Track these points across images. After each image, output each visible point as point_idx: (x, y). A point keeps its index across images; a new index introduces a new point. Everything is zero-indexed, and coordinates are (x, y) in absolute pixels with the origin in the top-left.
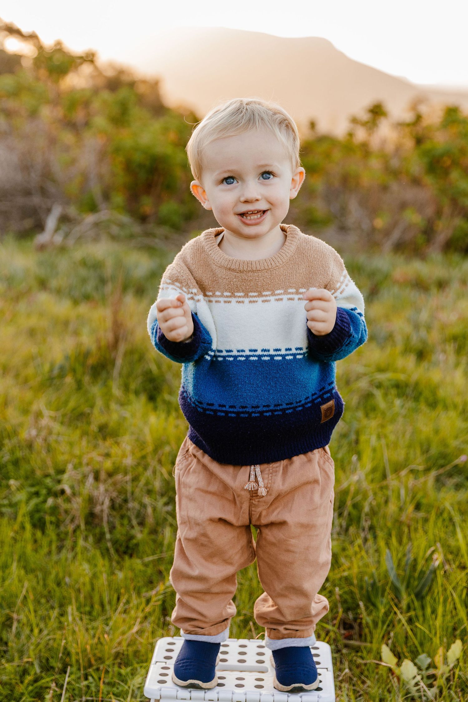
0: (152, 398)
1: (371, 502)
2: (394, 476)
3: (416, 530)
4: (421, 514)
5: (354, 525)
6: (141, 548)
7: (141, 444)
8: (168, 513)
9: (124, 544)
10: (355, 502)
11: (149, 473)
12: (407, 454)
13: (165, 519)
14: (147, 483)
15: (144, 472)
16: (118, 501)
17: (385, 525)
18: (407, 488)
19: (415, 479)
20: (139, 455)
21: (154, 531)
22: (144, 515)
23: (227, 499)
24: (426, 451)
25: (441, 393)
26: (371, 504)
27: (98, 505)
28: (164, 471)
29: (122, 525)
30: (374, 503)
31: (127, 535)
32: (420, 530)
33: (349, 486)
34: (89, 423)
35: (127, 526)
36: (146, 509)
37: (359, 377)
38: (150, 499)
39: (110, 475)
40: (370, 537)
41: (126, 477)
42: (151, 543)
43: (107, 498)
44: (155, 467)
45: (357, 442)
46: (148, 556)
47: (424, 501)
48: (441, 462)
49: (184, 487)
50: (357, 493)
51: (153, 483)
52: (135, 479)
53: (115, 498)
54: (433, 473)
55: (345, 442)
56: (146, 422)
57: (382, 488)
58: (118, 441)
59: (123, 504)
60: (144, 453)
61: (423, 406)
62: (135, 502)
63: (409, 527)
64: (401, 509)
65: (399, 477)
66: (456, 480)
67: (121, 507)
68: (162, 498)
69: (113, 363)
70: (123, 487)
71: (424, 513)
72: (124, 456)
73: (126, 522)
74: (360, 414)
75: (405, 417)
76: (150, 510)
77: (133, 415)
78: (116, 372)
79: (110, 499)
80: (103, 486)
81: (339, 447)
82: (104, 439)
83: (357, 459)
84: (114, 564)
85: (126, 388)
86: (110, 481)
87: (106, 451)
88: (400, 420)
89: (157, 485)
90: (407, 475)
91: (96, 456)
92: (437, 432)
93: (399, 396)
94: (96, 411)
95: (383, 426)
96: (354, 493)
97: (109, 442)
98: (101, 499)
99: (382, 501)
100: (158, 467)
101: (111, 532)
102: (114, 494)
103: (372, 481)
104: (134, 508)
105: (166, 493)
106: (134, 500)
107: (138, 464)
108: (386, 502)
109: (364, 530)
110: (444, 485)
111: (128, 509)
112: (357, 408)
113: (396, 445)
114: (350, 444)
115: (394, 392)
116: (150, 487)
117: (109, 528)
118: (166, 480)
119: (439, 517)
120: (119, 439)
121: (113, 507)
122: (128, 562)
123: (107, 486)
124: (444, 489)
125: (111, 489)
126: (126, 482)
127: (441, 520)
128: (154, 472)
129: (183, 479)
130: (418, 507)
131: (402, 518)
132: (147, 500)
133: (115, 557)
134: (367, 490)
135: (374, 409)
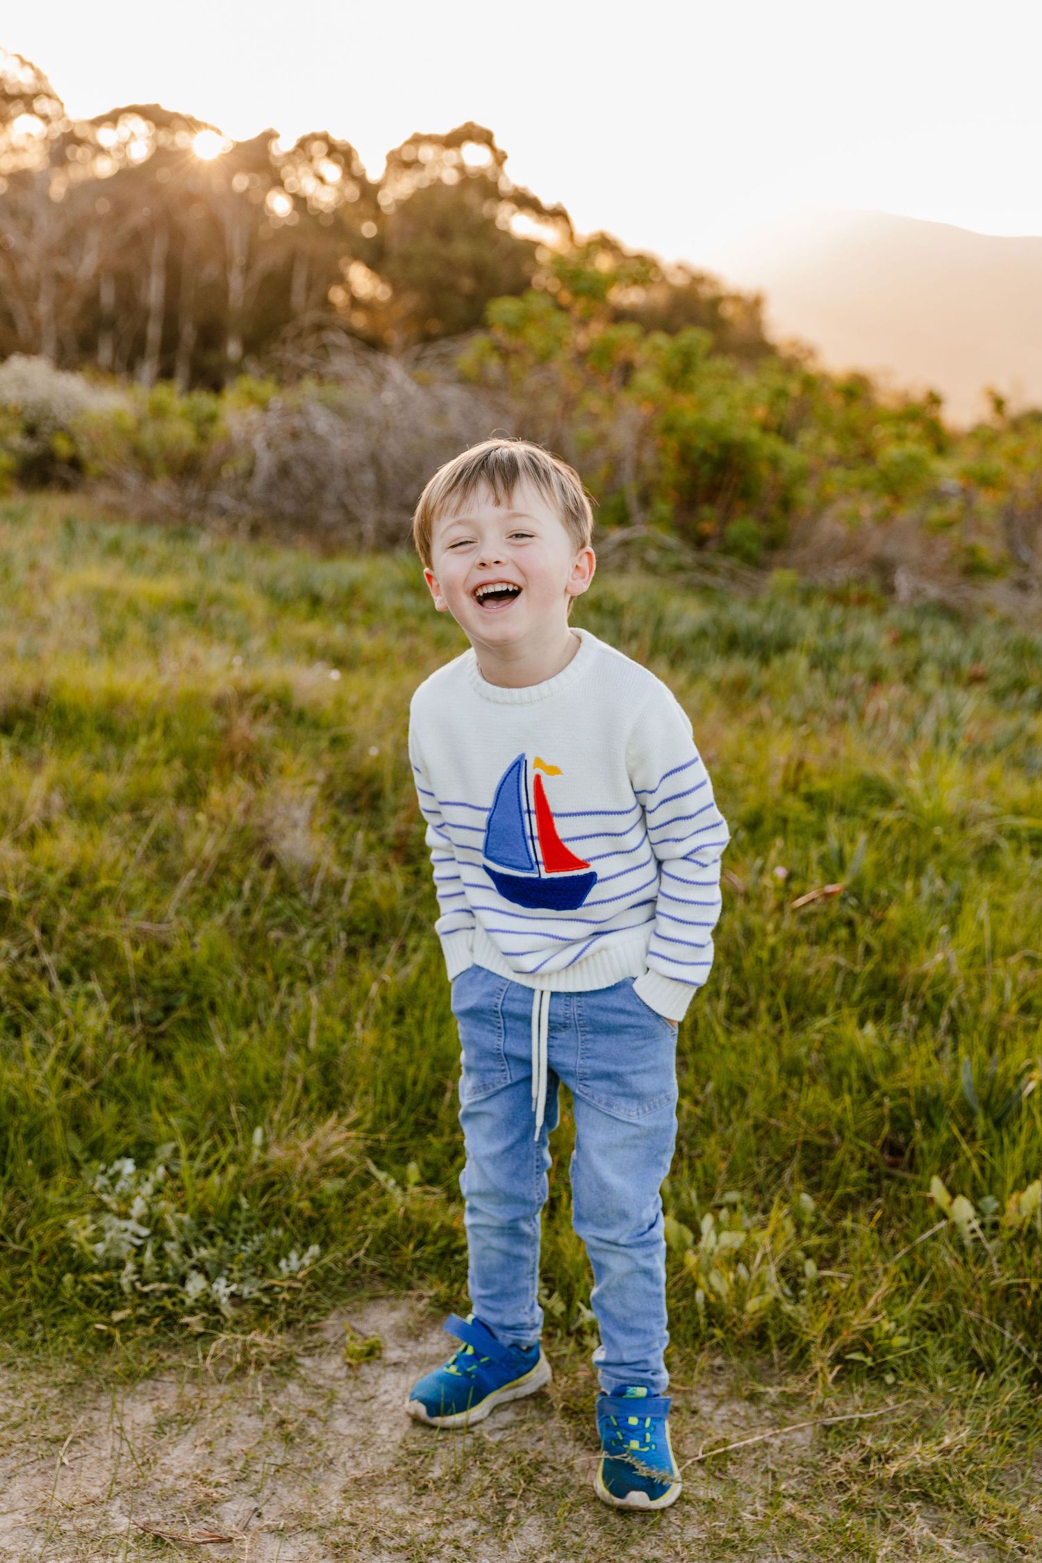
18: (1015, 981)
37: (981, 819)
45: (959, 910)
50: (941, 980)
57: (979, 977)
63: (1007, 1034)
64: (1001, 1009)
65: (1006, 964)
74: (972, 872)
90: (1018, 963)
95: (1001, 893)
96: (936, 980)
99: (977, 994)
108: (982, 997)
112: (970, 863)
114: (946, 912)
115: (1029, 846)
130: (1026, 1008)
131: (1001, 1021)
134: (956, 977)
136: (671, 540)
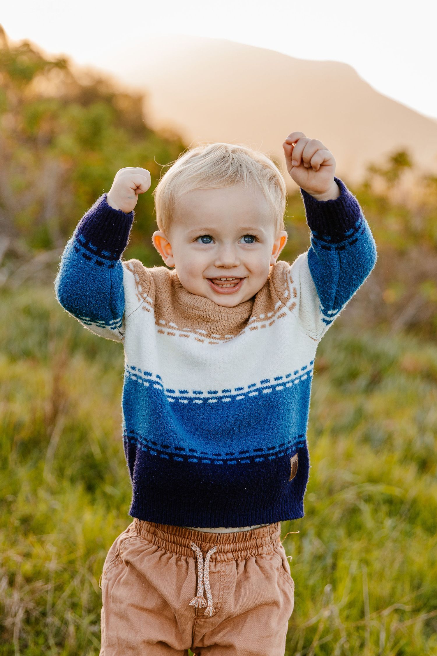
0: (90, 488)
1: (344, 643)
2: (375, 615)
7: (71, 546)
8: (93, 634)
10: (324, 642)
11: (76, 582)
12: (394, 589)
13: (90, 642)
14: (72, 595)
15: (70, 580)
16: (35, 614)
18: (388, 630)
19: (401, 621)
20: (65, 559)
22: (65, 634)
24: (417, 586)
26: (342, 647)
27: (9, 617)
28: (94, 581)
29: (36, 644)
30: (347, 646)
33: (318, 622)
34: (10, 512)
35: (43, 646)
36: (68, 627)
37: (345, 486)
38: (73, 614)
39: (28, 580)
41: (46, 586)
43: (22, 609)
44: (84, 576)
45: (334, 566)
47: (408, 650)
48: (434, 602)
49: (113, 602)
50: (327, 632)
51: (80, 595)
52: (59, 588)
53: (31, 610)
54: (423, 616)
55: (319, 566)
56: (79, 518)
57: (358, 628)
58: (43, 539)
60: (72, 557)
61: (419, 531)
62: (55, 617)
65: (380, 617)
67: (37, 621)
68: (88, 616)
70: (42, 597)
72: (48, 558)
73: (41, 640)
74: (342, 532)
75: (395, 541)
76: (72, 629)
77: (65, 508)
78: (49, 453)
79: (24, 611)
80: (19, 594)
81: (311, 571)
82: (26, 535)
83: (331, 590)
85: (60, 473)
86: (27, 588)
87: (25, 551)
88: (389, 545)
89: (84, 598)
90: (390, 615)
91: (14, 555)
92: (432, 564)
93: (390, 514)
94: (21, 498)
95: (368, 550)
96: (324, 632)
97: (32, 538)
98: (13, 610)
99: (357, 644)
100: (87, 576)
101: (21, 651)
102: (31, 605)
103: (348, 618)
104: (53, 624)
105: (94, 609)
106: (54, 614)
107: (65, 570)
108: (362, 646)
110: (434, 631)
111: (46, 625)
112: (339, 525)
113: (381, 576)
114: (324, 569)
115: (384, 508)
116: (75, 600)
117: (20, 646)
118: (95, 593)
120: (45, 537)
121: (27, 621)
123: (23, 594)
124: (434, 637)
125: (27, 598)
126: (47, 592)
128: (82, 582)
129: (111, 592)
132: (69, 616)
134: (339, 629)
135: (359, 527)
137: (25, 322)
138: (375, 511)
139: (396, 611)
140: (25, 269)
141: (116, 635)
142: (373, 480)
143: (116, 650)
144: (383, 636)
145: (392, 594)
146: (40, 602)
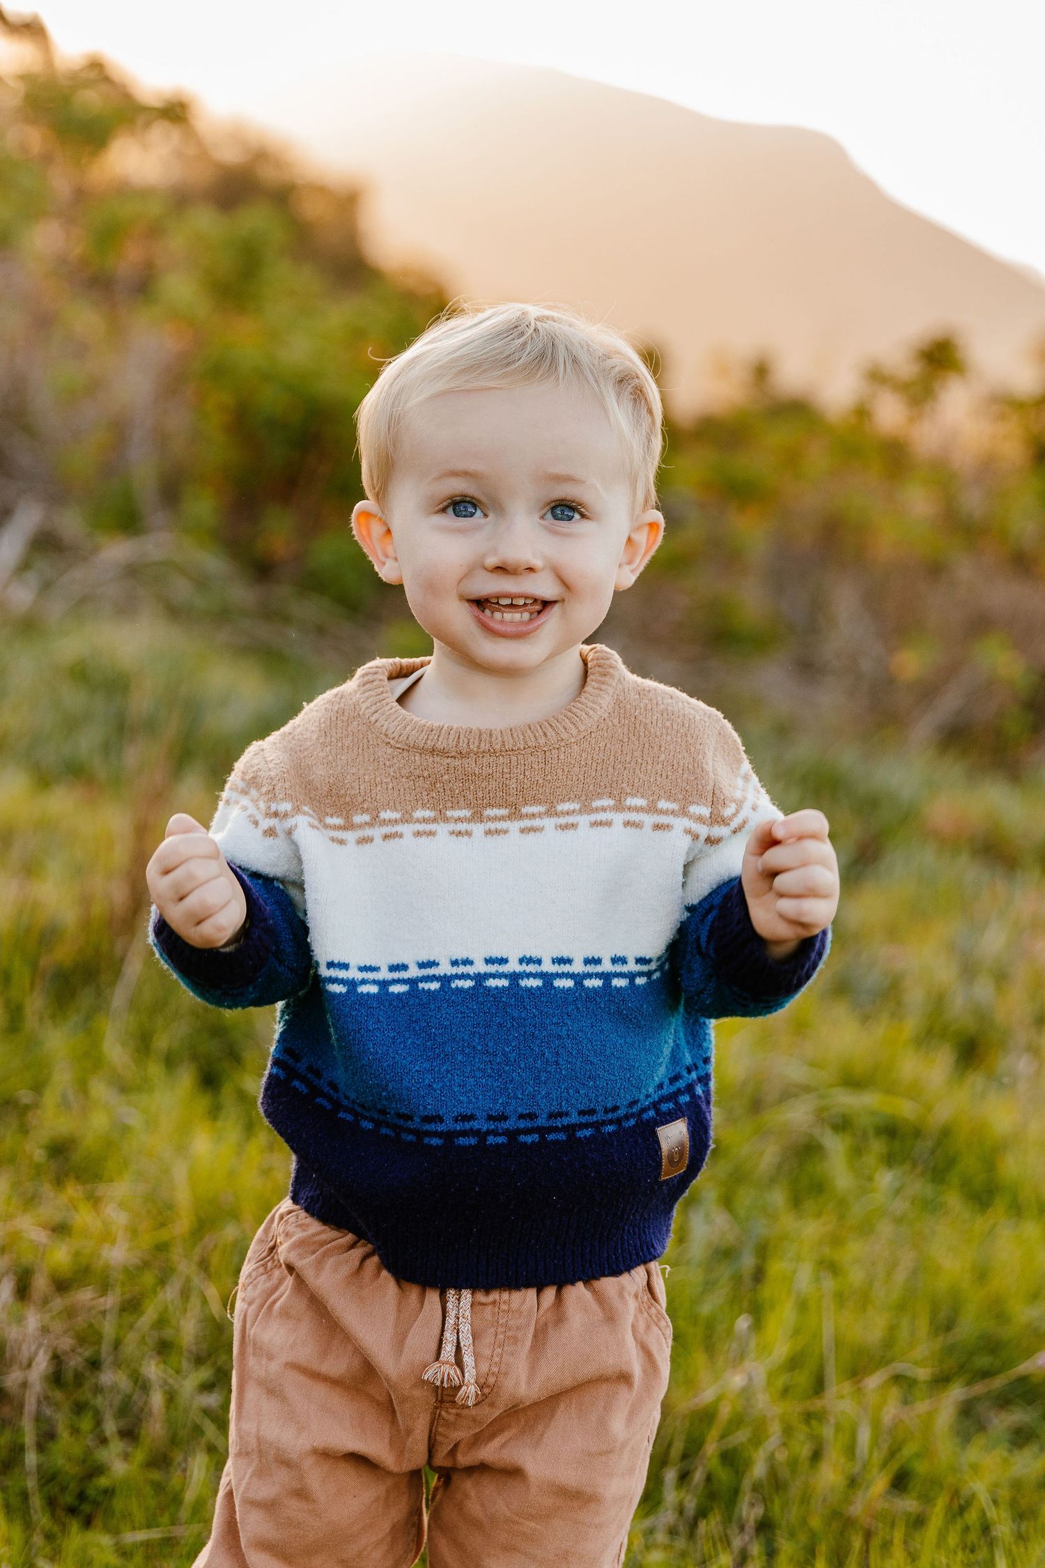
0: (210, 1081)
1: (774, 1451)
2: (847, 1387)
3: (886, 1546)
4: (909, 1504)
5: (716, 1511)
6: (118, 1504)
7: (161, 1211)
8: (207, 1412)
9: (72, 1485)
10: (730, 1446)
11: (170, 1294)
12: (892, 1329)
13: (198, 1430)
14: (161, 1323)
15: (158, 1290)
16: (75, 1362)
17: (804, 1522)
18: (876, 1425)
19: (905, 1402)
20: (147, 1240)
21: (160, 1461)
22: (142, 1410)
23: (372, 1399)
24: (945, 1325)
25: (1010, 1167)
26: (771, 1458)
27: (15, 1367)
28: (212, 1293)
29: (75, 1431)
30: (781, 1456)
31: (84, 1461)
32: (898, 1552)
33: (719, 1399)
34: (24, 1130)
35: (91, 1436)
36: (148, 1396)
37: (789, 1093)
38: (162, 1366)
39: (62, 1285)
40: (756, 1549)
41: (102, 1300)
42: (148, 1491)
43: (45, 1352)
44: (188, 1280)
45: (759, 1275)
46: (134, 1528)
47: (921, 1468)
48: (983, 1361)
49: (254, 1354)
50: (737, 1421)
51: (178, 1322)
52: (132, 1306)
53: (65, 1353)
54: (956, 1393)
55: (724, 1273)
56: (182, 1149)
57: (808, 1417)
58: (99, 1193)
59: (87, 1374)
60: (164, 1235)
61: (953, 1200)
62: (120, 1372)
63: (868, 1535)
64: (853, 1482)
65: (859, 1391)
66: (1018, 1416)
67: (79, 1379)
68: (197, 1370)
69: (117, 971)
70: (91, 1326)
71: (914, 1502)
72: (107, 1237)
73: (86, 1424)
74: (778, 1197)
75: (899, 1221)
76: (157, 1400)
77: (151, 1124)
78: (119, 997)
79: (50, 1354)
80: (38, 1316)
81: (707, 1283)
82: (59, 1182)
83: (749, 1327)
84: (38, 1539)
85: (143, 1043)
86: (58, 1303)
87: (57, 1218)
88: (885, 1229)
89: (188, 1330)
90: (883, 1387)
91: (30, 1228)
92: (982, 1275)
93: (890, 1160)
94: (50, 1099)
95: (836, 1241)
96: (730, 1421)
97: (73, 1190)
98: (25, 1354)
99: (805, 1451)
100: (197, 1280)
101: (41, 1448)
102: (66, 1343)
103: (785, 1392)
104: (114, 1388)
105: (209, 1356)
106: (117, 1364)
107: (145, 1265)
108: (816, 1456)
109: (742, 1528)
110: (981, 1428)
111: (98, 1390)
112: (773, 1180)
113: (864, 1299)
114: (737, 1280)
115: (877, 1146)
116: (168, 1333)
117: (38, 1435)
118: (214, 1319)
119: (954, 1517)
120: (102, 1189)
121: (56, 1378)
122: (75, 1539)
123: (48, 1316)
124: (980, 1441)
125: (57, 1326)
126: (104, 1313)
127: (959, 1526)
128: (185, 1294)
129: (252, 1332)
130: (900, 1482)
131: (852, 1508)
132: (153, 1370)
133: (42, 1519)
134: (765, 1416)
135: (819, 1188)
136: (213, 562)
137: (75, 699)
138: (857, 1152)
139: (897, 1379)
140: (77, 577)
141: (254, 1430)
142: (853, 1081)
143: (254, 1464)
144: (865, 1436)
145: (889, 1342)
146: (87, 1337)
